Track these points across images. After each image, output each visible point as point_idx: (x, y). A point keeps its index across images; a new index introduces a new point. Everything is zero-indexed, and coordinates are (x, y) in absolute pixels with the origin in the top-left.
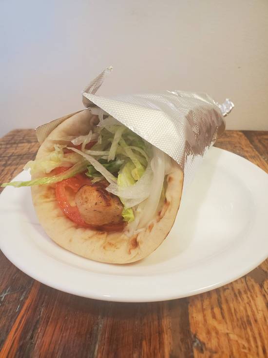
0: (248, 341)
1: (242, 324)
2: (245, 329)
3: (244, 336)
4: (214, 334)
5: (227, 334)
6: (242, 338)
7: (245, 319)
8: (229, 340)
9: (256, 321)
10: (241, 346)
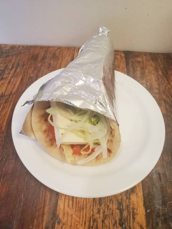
0: (80, 218)
1: (80, 210)
2: (80, 212)
3: (79, 216)
4: (66, 215)
5: (72, 215)
6: (78, 217)
7: (82, 207)
8: (72, 218)
9: (86, 207)
10: (76, 221)
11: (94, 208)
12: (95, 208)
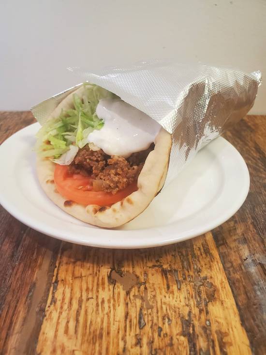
11: (128, 334)
12: (130, 335)
